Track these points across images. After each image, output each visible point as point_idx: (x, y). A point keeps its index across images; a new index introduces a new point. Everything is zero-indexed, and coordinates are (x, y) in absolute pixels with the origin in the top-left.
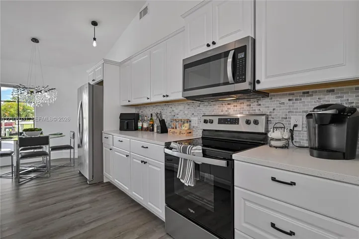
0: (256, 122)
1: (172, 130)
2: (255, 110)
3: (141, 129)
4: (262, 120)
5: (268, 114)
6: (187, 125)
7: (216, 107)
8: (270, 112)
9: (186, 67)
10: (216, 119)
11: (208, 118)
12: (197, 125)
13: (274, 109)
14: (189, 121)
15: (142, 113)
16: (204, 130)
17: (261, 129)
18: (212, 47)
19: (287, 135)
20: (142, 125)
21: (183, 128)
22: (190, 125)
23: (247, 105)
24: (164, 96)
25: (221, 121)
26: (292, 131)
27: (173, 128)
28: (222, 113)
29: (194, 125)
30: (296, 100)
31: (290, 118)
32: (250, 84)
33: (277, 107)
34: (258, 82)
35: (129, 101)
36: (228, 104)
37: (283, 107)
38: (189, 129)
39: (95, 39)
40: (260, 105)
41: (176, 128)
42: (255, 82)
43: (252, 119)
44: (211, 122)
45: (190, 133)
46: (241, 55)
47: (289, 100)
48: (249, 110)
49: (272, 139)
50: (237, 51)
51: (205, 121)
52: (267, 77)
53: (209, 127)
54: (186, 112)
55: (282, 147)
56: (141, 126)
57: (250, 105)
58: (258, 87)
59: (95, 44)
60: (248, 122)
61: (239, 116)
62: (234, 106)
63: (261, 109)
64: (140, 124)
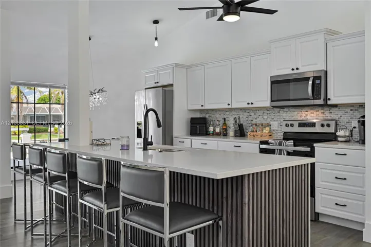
0: (328, 125)
1: (252, 133)
2: (327, 117)
3: (213, 134)
4: (333, 124)
5: (337, 119)
6: (267, 128)
7: (296, 113)
8: (339, 118)
9: (273, 83)
10: (296, 124)
11: (289, 123)
12: (277, 129)
13: (341, 116)
14: (269, 125)
15: (211, 118)
16: (285, 132)
17: (331, 130)
18: (295, 71)
19: (347, 133)
20: (214, 130)
21: (264, 131)
22: (270, 129)
23: (322, 113)
24: (248, 104)
25: (301, 125)
26: (351, 131)
27: (254, 132)
28: (301, 119)
29: (274, 129)
30: (355, 110)
31: (351, 122)
32: (324, 100)
33: (344, 114)
34: (329, 99)
35: (202, 106)
36: (306, 111)
37: (347, 115)
38: (270, 132)
39: (156, 39)
40: (331, 113)
41: (256, 132)
42: (326, 99)
43: (325, 123)
44: (292, 125)
45: (271, 135)
46: (317, 82)
47: (351, 110)
48: (323, 117)
49: (339, 136)
50: (315, 78)
51: (287, 125)
52: (335, 97)
53: (290, 129)
54: (265, 117)
55: (345, 142)
56: (212, 130)
57: (324, 113)
58: (329, 102)
59: (156, 44)
60: (322, 125)
61: (315, 121)
62: (311, 113)
63: (332, 116)
64: (211, 129)
